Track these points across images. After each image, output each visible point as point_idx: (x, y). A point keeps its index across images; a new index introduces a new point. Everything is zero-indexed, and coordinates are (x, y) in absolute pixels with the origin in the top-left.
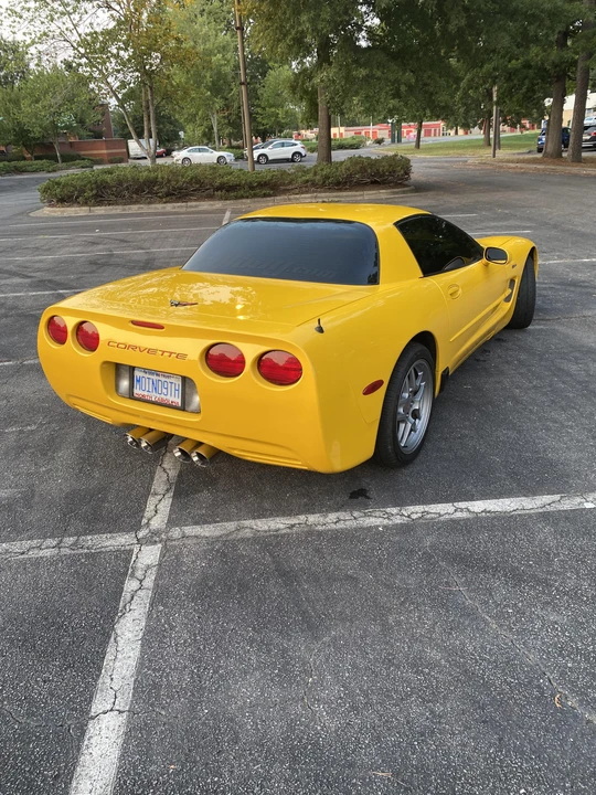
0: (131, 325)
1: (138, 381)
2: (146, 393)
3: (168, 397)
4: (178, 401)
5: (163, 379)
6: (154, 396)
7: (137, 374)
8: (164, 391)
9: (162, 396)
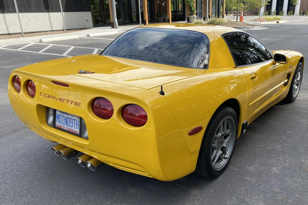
0: (52, 83)
1: (58, 117)
2: (61, 125)
3: (73, 128)
4: (78, 131)
5: (71, 117)
6: (66, 127)
7: (57, 113)
8: (71, 124)
9: (70, 127)
